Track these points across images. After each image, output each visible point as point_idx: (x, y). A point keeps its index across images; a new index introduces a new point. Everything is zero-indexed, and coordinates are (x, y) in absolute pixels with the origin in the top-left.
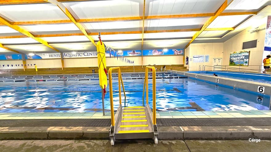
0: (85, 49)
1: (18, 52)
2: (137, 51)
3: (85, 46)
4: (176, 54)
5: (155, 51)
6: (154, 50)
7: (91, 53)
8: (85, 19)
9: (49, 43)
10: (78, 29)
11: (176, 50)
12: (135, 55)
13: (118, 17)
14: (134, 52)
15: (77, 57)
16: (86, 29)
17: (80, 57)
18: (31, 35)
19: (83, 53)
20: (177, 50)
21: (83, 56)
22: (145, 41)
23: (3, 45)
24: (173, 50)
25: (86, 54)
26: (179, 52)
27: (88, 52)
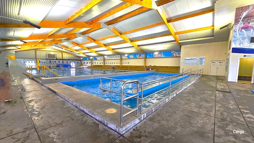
1: (89, 57)
4: (175, 56)
7: (116, 56)
12: (141, 57)
14: (140, 55)
15: (108, 59)
16: (103, 44)
17: (111, 59)
18: (87, 49)
19: (113, 56)
21: (113, 59)
23: (84, 53)
24: (172, 52)
26: (178, 53)
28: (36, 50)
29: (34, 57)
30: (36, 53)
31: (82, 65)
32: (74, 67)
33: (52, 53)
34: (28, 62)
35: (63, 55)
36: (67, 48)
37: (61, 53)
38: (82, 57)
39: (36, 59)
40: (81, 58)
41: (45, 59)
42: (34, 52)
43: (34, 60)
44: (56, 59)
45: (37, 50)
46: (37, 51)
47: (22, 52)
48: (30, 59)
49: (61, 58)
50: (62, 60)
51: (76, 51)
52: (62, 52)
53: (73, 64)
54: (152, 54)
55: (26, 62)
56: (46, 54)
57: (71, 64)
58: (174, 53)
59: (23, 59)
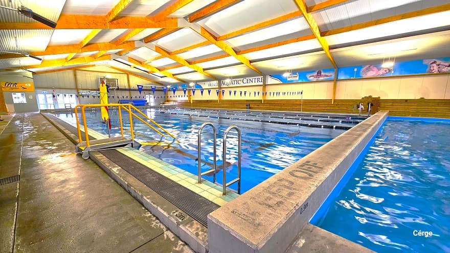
0: (242, 73)
1: (185, 82)
2: (325, 71)
3: (240, 70)
4: (436, 71)
5: (368, 70)
6: (367, 66)
7: (251, 78)
8: (225, 34)
9: (204, 70)
10: (220, 50)
11: (435, 62)
12: (321, 79)
13: (263, 21)
14: (320, 73)
15: (231, 86)
16: (233, 47)
17: (238, 85)
18: (187, 63)
19: (242, 79)
20: (438, 62)
21: (242, 84)
22: (335, 50)
23: (173, 75)
24: (426, 62)
25: (245, 81)
26: (446, 64)
27: (247, 78)
28: (75, 69)
29: (73, 86)
30: (75, 75)
31: (168, 101)
32: (152, 104)
33: (109, 76)
34: (61, 95)
35: (130, 80)
36: (141, 63)
37: (125, 76)
38: (169, 84)
39: (76, 89)
40: (168, 87)
41: (94, 90)
42: (71, 73)
43: (73, 91)
44: (118, 89)
45: (77, 71)
46: (78, 73)
47: (47, 74)
48: (64, 89)
49: (127, 88)
50: (130, 90)
51: (159, 69)
52: (128, 73)
53: (151, 99)
54: (356, 70)
55: (58, 95)
56: (97, 79)
57: (147, 99)
58: (434, 65)
59: (51, 91)
